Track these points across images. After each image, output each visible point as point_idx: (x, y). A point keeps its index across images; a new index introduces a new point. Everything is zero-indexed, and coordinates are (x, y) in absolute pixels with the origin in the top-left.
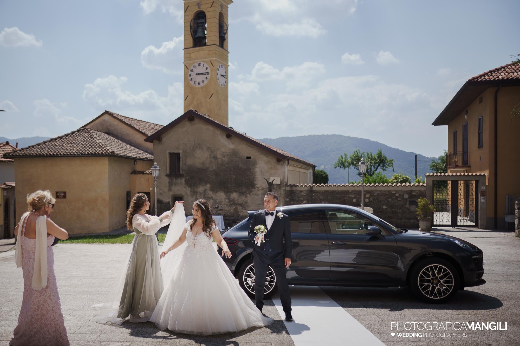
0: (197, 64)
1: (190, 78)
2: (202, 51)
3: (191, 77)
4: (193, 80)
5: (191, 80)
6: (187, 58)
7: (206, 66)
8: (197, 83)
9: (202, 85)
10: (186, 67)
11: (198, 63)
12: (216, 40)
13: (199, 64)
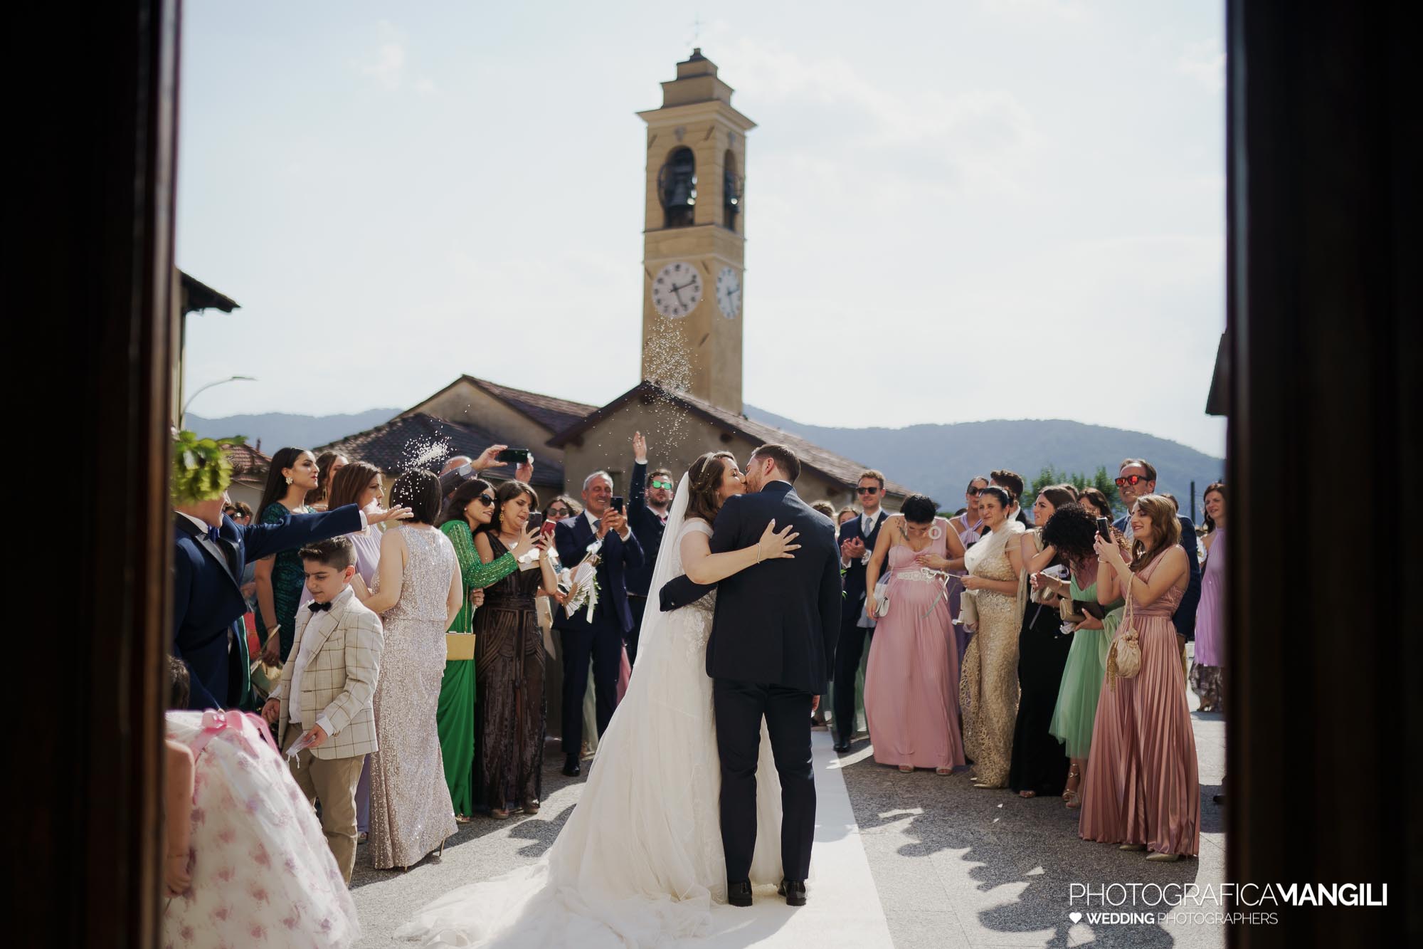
0: (671, 268)
1: (654, 298)
2: (684, 237)
3: (659, 296)
4: (664, 303)
5: (659, 302)
6: (652, 252)
7: (693, 271)
8: (671, 309)
9: (682, 314)
10: (648, 273)
11: (676, 264)
12: (718, 214)
13: (678, 267)
